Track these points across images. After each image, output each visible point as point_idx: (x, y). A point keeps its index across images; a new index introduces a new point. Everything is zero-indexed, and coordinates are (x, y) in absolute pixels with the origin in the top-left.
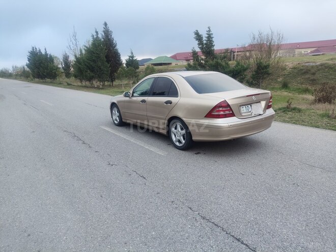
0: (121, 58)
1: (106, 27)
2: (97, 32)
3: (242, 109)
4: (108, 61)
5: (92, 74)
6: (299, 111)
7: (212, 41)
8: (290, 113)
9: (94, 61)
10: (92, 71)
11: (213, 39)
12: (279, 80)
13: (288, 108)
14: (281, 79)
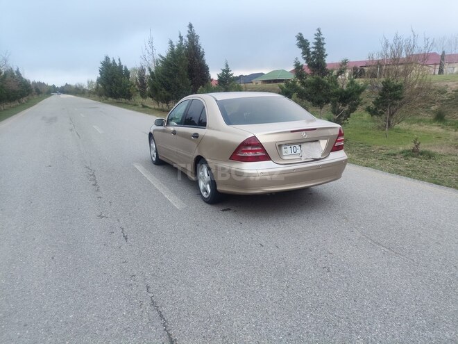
0: (210, 73)
1: (191, 30)
2: (181, 37)
3: (284, 150)
4: (191, 77)
5: (167, 94)
6: (430, 156)
7: (322, 48)
8: (415, 159)
9: (171, 76)
10: (168, 89)
11: (325, 47)
12: (433, 108)
13: (413, 151)
14: (436, 106)
